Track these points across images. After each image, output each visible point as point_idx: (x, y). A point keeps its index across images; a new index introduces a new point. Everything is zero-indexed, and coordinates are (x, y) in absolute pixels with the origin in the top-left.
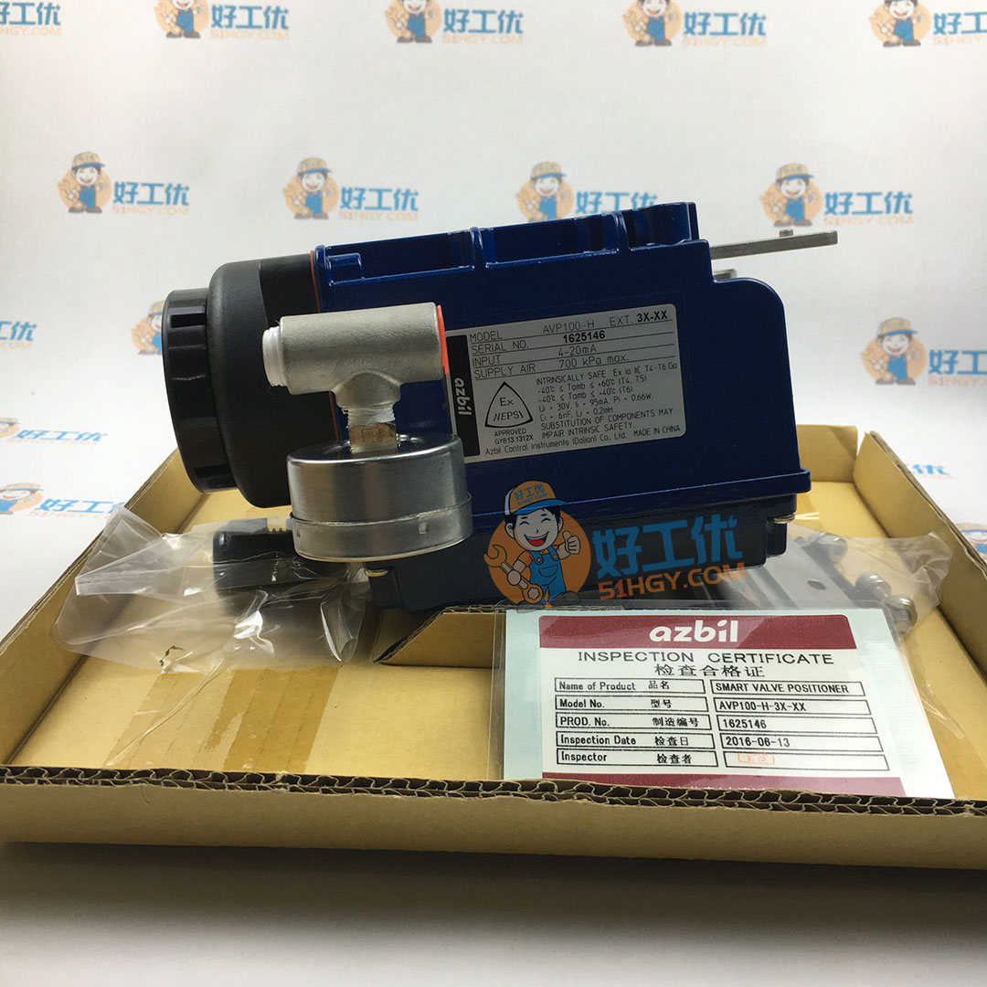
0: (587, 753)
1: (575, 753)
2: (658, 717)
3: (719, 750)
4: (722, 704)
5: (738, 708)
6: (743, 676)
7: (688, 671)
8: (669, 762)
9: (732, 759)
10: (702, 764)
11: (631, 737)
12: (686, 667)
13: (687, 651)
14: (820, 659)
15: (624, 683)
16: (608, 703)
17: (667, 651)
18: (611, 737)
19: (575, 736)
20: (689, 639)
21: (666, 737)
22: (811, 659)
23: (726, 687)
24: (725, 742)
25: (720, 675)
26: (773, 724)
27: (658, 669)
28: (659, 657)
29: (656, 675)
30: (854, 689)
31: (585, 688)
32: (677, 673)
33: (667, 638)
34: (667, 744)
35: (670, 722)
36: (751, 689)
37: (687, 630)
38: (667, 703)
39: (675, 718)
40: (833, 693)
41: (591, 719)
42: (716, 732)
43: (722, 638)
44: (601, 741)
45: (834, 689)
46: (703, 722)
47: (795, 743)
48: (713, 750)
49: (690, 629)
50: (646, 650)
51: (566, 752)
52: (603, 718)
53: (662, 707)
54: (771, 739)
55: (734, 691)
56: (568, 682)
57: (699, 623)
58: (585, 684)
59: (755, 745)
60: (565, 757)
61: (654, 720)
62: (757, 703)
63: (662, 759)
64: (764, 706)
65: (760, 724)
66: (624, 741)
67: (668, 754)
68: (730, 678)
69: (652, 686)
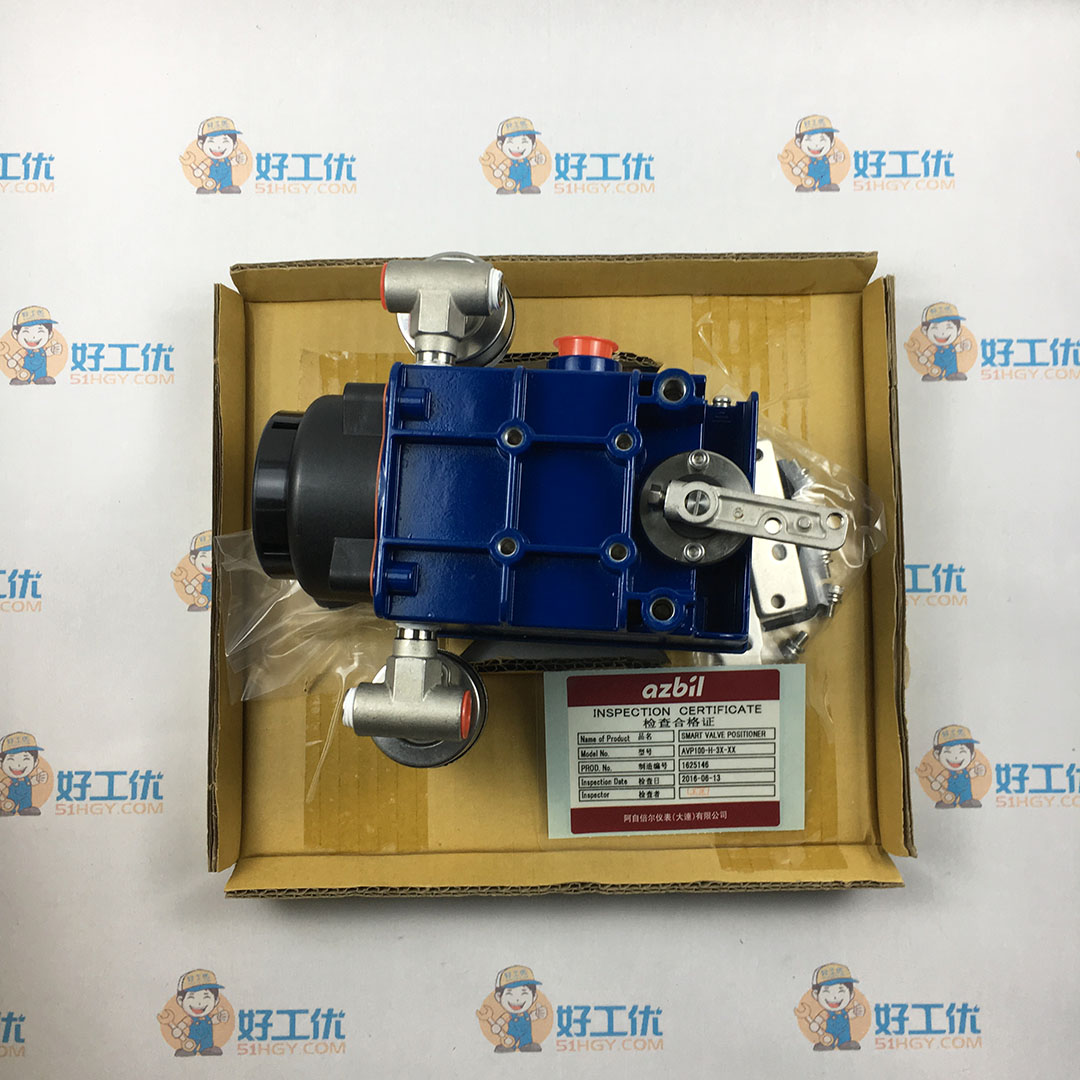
0: (597, 792)
1: (590, 792)
2: (642, 763)
3: (677, 786)
4: (684, 751)
5: (693, 753)
6: (701, 726)
7: (664, 723)
8: (646, 796)
9: (685, 792)
10: (666, 798)
11: (624, 779)
12: (664, 720)
13: (666, 706)
14: (753, 709)
15: (623, 735)
16: (612, 752)
18: (612, 779)
19: (590, 779)
20: (669, 695)
21: (646, 778)
23: (688, 736)
24: (682, 779)
27: (646, 722)
28: (647, 712)
29: (643, 729)
30: (769, 734)
31: (597, 741)
32: (657, 725)
33: (654, 695)
34: (646, 783)
35: (650, 766)
37: (667, 687)
38: (649, 751)
40: (755, 737)
41: (600, 766)
42: (677, 772)
44: (606, 783)
45: (756, 734)
46: (670, 765)
48: (672, 786)
49: (670, 686)
50: (639, 706)
51: (585, 792)
52: (608, 764)
53: (646, 754)
54: (710, 775)
55: (693, 739)
56: (587, 736)
57: (678, 679)
58: (598, 737)
59: (699, 781)
60: (584, 795)
61: (640, 765)
62: (706, 748)
63: (642, 795)
64: (710, 750)
65: (705, 765)
66: (620, 782)
67: (646, 791)
68: (691, 727)
69: (641, 737)
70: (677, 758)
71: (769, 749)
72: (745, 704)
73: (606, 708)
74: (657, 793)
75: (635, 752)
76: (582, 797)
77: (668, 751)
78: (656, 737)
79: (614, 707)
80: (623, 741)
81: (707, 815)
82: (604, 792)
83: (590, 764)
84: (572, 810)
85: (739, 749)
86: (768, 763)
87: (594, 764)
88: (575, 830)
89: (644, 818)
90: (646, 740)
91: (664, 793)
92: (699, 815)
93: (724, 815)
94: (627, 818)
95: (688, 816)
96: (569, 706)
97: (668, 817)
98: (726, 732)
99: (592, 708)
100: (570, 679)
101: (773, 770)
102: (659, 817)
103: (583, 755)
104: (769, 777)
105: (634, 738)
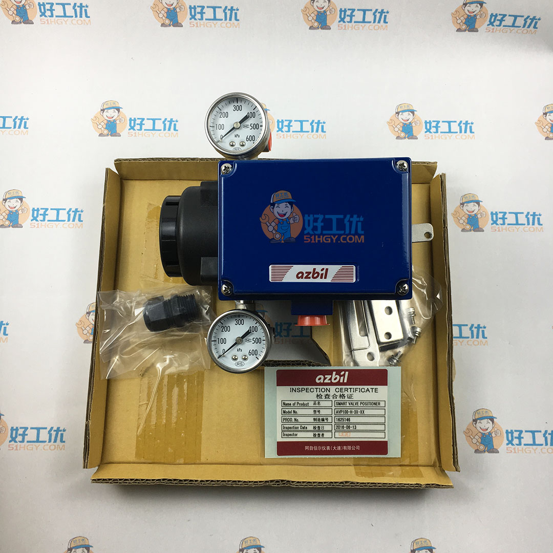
0: (291, 433)
1: (287, 433)
2: (315, 418)
3: (333, 431)
4: (337, 412)
5: (342, 413)
6: (346, 399)
7: (327, 396)
8: (317, 436)
9: (337, 435)
10: (328, 437)
11: (306, 426)
12: (327, 395)
13: (328, 387)
14: (374, 390)
15: (305, 402)
16: (300, 412)
17: (321, 387)
18: (299, 426)
19: (287, 426)
20: (330, 381)
21: (317, 426)
22: (370, 390)
23: (339, 404)
24: (336, 427)
25: (338, 398)
26: (353, 420)
27: (317, 396)
28: (318, 390)
29: (316, 399)
30: (382, 404)
31: (292, 405)
32: (323, 397)
33: (322, 381)
34: (317, 429)
35: (319, 419)
36: (348, 405)
37: (329, 377)
38: (319, 411)
39: (321, 418)
40: (375, 406)
41: (293, 418)
42: (333, 424)
43: (341, 381)
44: (296, 428)
45: (375, 404)
46: (330, 419)
47: (359, 427)
48: (331, 431)
49: (331, 376)
50: (314, 387)
51: (285, 433)
52: (297, 418)
53: (317, 413)
54: (351, 426)
55: (342, 405)
56: (286, 402)
57: (334, 373)
58: (292, 403)
59: (345, 429)
60: (284, 435)
61: (314, 419)
62: (349, 410)
63: (315, 435)
64: (351, 412)
65: (348, 420)
66: (303, 428)
67: (317, 433)
68: (341, 399)
69: (314, 404)
70: (333, 416)
71: (382, 412)
72: (369, 387)
73: (297, 387)
74: (323, 434)
75: (311, 412)
76: (283, 435)
77: (328, 412)
78: (323, 404)
79: (301, 387)
80: (304, 405)
81: (349, 448)
82: (295, 433)
83: (288, 418)
84: (278, 442)
85: (366, 412)
86: (382, 420)
87: (290, 418)
88: (279, 454)
89: (316, 448)
90: (317, 405)
91: (327, 435)
92: (345, 448)
93: (358, 448)
94: (307, 448)
95: (339, 448)
96: (277, 386)
97: (328, 448)
98: (359, 402)
99: (289, 387)
100: (278, 372)
101: (384, 424)
102: (324, 448)
103: (284, 412)
104: (382, 428)
105: (311, 404)
